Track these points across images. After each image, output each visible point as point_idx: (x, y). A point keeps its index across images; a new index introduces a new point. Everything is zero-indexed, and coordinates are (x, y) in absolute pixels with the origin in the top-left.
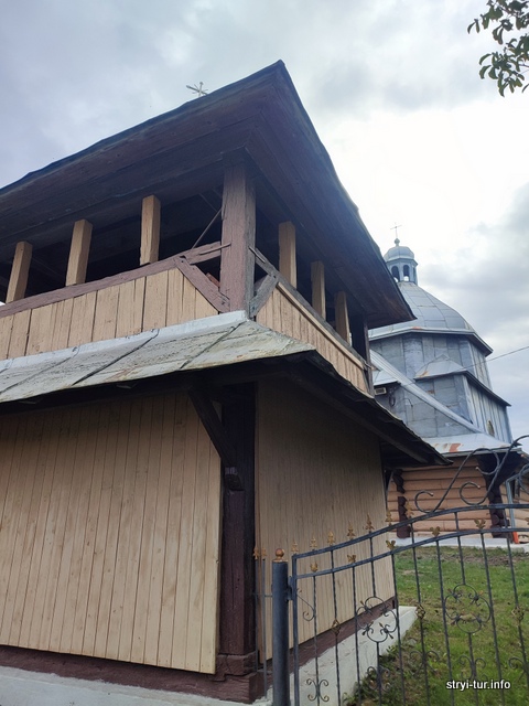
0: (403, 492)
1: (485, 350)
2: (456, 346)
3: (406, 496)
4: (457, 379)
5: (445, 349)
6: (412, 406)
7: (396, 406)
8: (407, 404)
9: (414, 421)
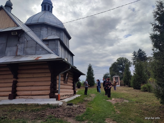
0: (17, 78)
1: (69, 38)
2: (59, 32)
3: (18, 80)
4: (56, 41)
5: (55, 32)
6: (27, 41)
7: (21, 40)
8: (25, 40)
9: (27, 47)
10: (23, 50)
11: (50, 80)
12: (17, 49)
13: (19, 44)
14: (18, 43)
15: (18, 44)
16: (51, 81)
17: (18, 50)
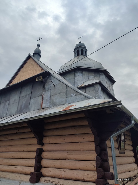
0: (43, 144)
2: (98, 76)
3: (44, 148)
4: (96, 86)
5: (93, 76)
6: (54, 86)
7: (47, 87)
8: (52, 85)
9: (54, 95)
10: (49, 99)
11: (94, 149)
12: (42, 99)
13: (45, 91)
14: (43, 91)
15: (43, 93)
16: (96, 151)
17: (44, 100)
